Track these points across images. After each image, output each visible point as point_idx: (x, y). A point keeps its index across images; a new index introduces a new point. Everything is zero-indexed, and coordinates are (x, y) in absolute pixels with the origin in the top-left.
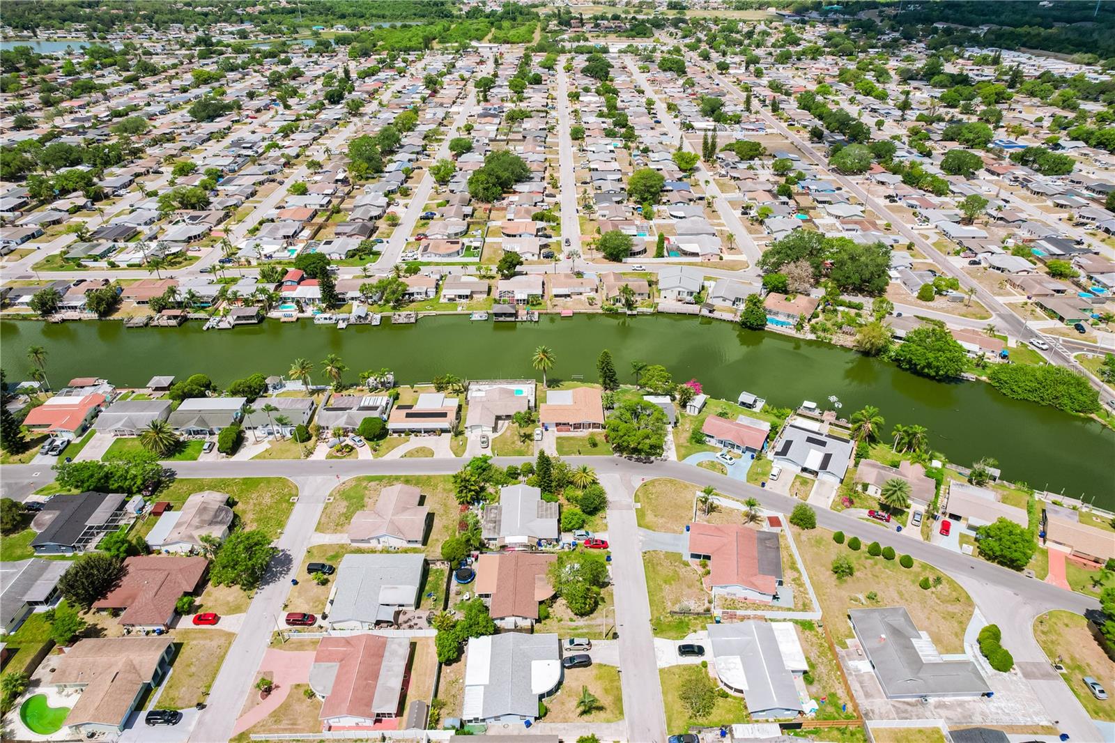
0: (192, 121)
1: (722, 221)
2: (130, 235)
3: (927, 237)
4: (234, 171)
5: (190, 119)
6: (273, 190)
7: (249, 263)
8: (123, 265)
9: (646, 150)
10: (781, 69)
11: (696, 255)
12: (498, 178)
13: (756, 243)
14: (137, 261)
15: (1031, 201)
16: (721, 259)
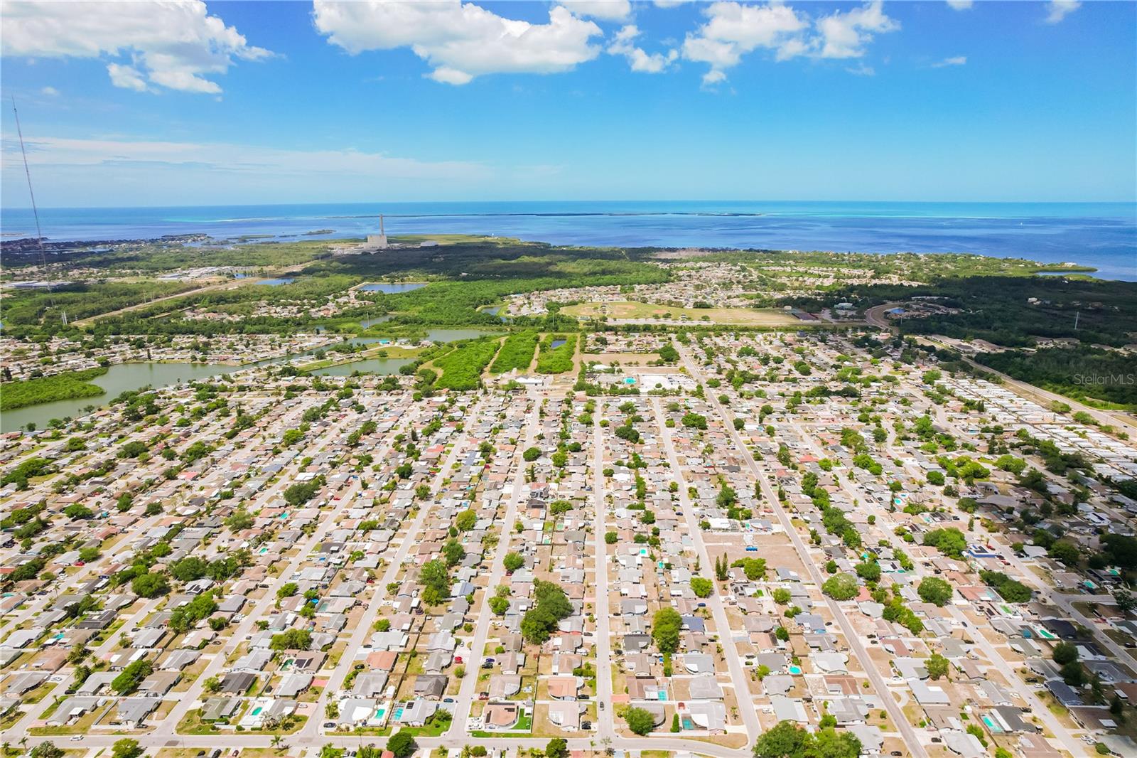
0: (287, 505)
1: (729, 674)
2: (249, 684)
3: (899, 698)
4: (325, 587)
5: (285, 502)
6: (360, 616)
7: (348, 729)
8: (248, 729)
9: (668, 567)
10: (791, 420)
11: (704, 728)
12: (545, 623)
13: (756, 707)
14: (258, 725)
15: (993, 641)
16: (725, 733)
